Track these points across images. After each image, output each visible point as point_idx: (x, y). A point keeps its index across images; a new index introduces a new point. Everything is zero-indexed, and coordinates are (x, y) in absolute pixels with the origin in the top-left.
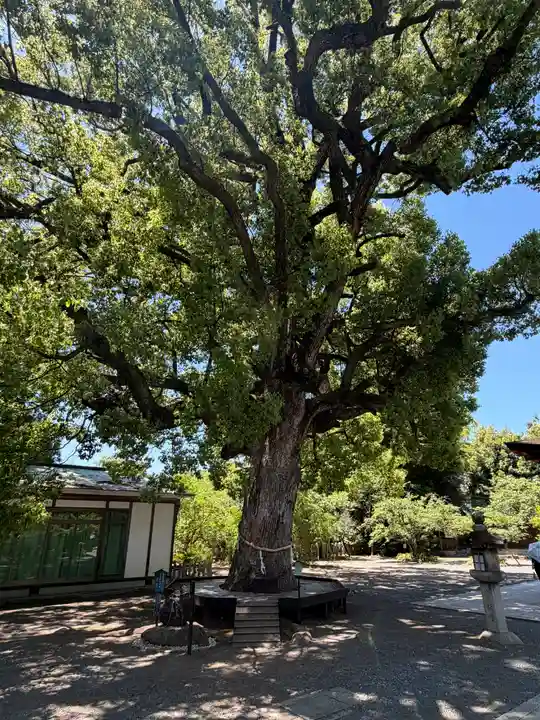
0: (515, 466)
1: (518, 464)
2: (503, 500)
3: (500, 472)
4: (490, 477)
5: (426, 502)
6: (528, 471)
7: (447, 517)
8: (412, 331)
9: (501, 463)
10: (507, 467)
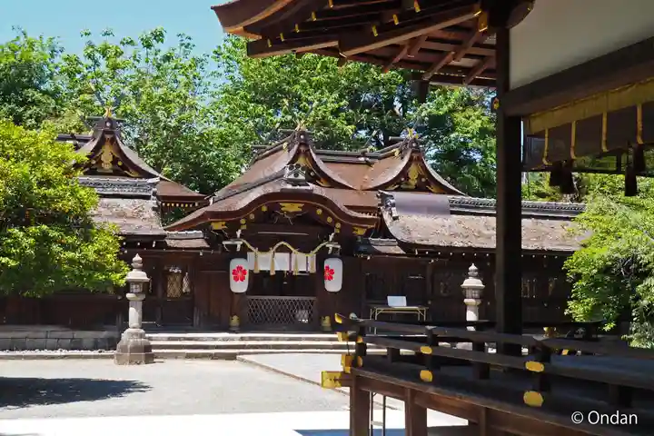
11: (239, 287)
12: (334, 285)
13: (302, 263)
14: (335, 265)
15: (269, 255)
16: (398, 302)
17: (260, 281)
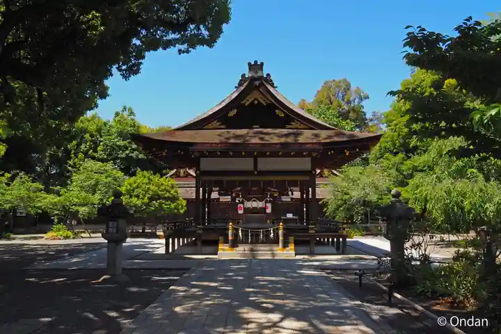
0: (95, 151)
1: (99, 148)
2: (85, 181)
3: (81, 155)
4: (70, 158)
5: (12, 179)
6: (105, 157)
7: (32, 195)
8: (97, 17)
9: (83, 147)
10: (88, 151)
11: (241, 212)
12: (269, 211)
13: (260, 204)
14: (269, 205)
15: (250, 202)
16: (290, 216)
17: (247, 210)
